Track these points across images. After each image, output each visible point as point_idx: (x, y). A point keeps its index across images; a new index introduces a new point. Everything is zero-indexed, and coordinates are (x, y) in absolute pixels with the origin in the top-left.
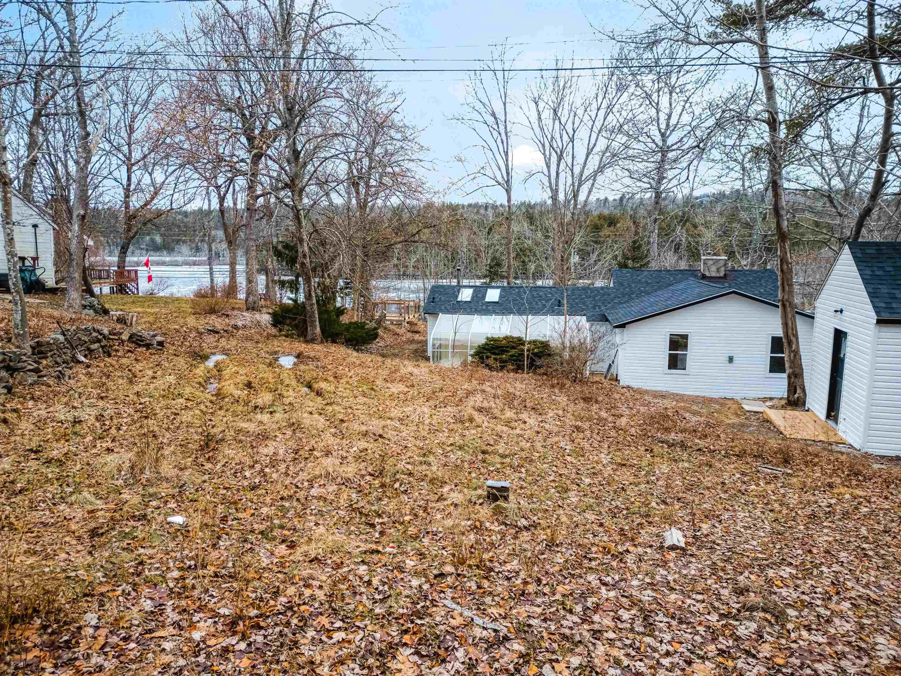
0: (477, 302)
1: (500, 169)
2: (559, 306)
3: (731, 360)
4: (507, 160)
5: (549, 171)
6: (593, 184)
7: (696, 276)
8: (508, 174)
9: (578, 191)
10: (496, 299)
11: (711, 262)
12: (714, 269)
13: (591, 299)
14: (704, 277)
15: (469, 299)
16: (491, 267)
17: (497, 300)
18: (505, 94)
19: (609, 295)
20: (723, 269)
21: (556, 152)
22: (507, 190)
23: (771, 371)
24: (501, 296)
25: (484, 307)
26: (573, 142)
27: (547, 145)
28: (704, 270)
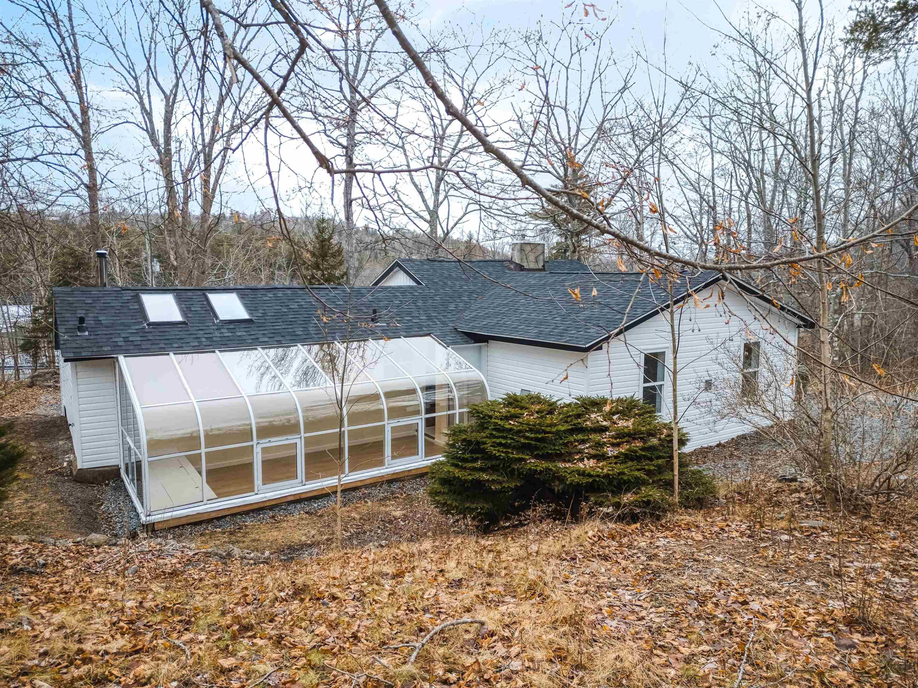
0: (202, 322)
3: (709, 385)
7: (509, 269)
11: (528, 248)
12: (532, 257)
17: (245, 316)
20: (541, 257)
24: (247, 307)
28: (522, 259)
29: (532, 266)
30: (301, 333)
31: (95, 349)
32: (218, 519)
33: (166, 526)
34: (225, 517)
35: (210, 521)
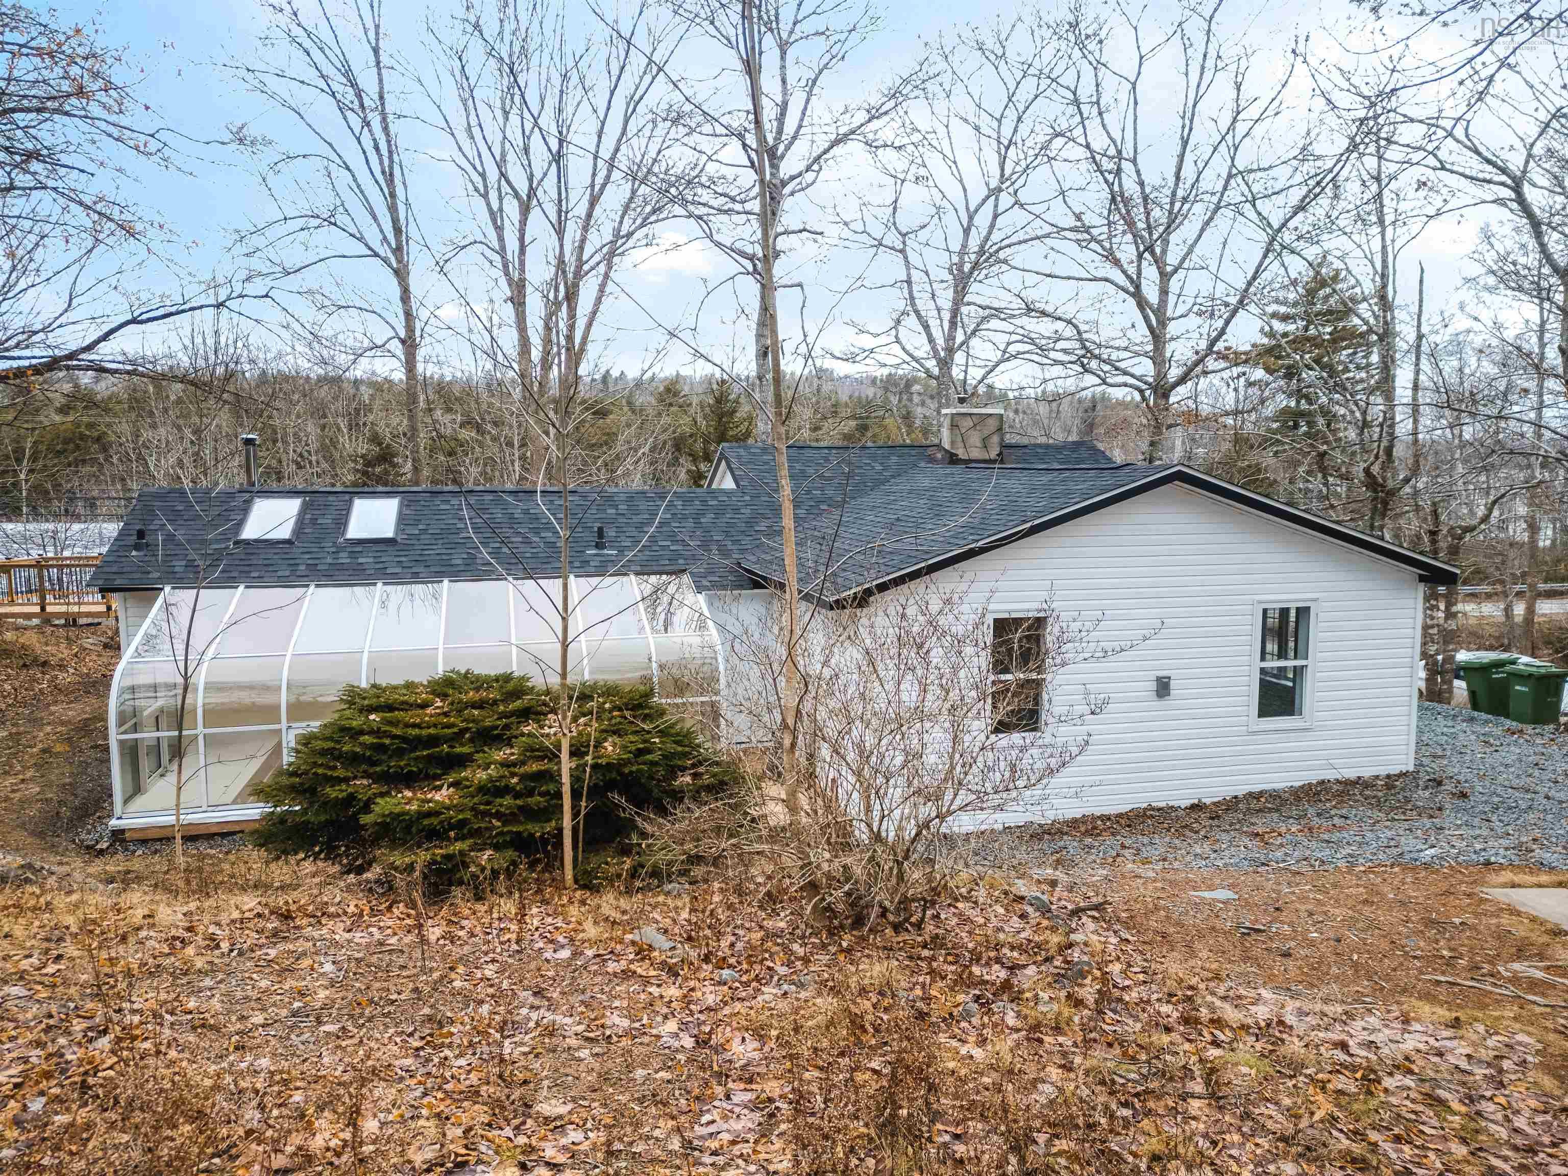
0: (318, 541)
1: (375, 218)
2: (598, 546)
3: (1163, 687)
4: (393, 195)
5: (501, 239)
6: (606, 276)
7: (932, 460)
8: (398, 231)
9: (576, 285)
10: (388, 531)
11: (967, 423)
12: (975, 439)
13: (690, 524)
14: (953, 459)
15: (285, 533)
16: (368, 464)
17: (390, 534)
18: (377, 27)
19: (736, 510)
20: (995, 439)
21: (517, 195)
22: (396, 272)
23: (1262, 713)
24: (402, 520)
25: (344, 558)
26: (558, 163)
27: (493, 174)
28: (953, 443)
29: (976, 454)
30: (459, 562)
31: (138, 576)
32: (224, 835)
33: (137, 836)
34: (234, 833)
35: (210, 837)
